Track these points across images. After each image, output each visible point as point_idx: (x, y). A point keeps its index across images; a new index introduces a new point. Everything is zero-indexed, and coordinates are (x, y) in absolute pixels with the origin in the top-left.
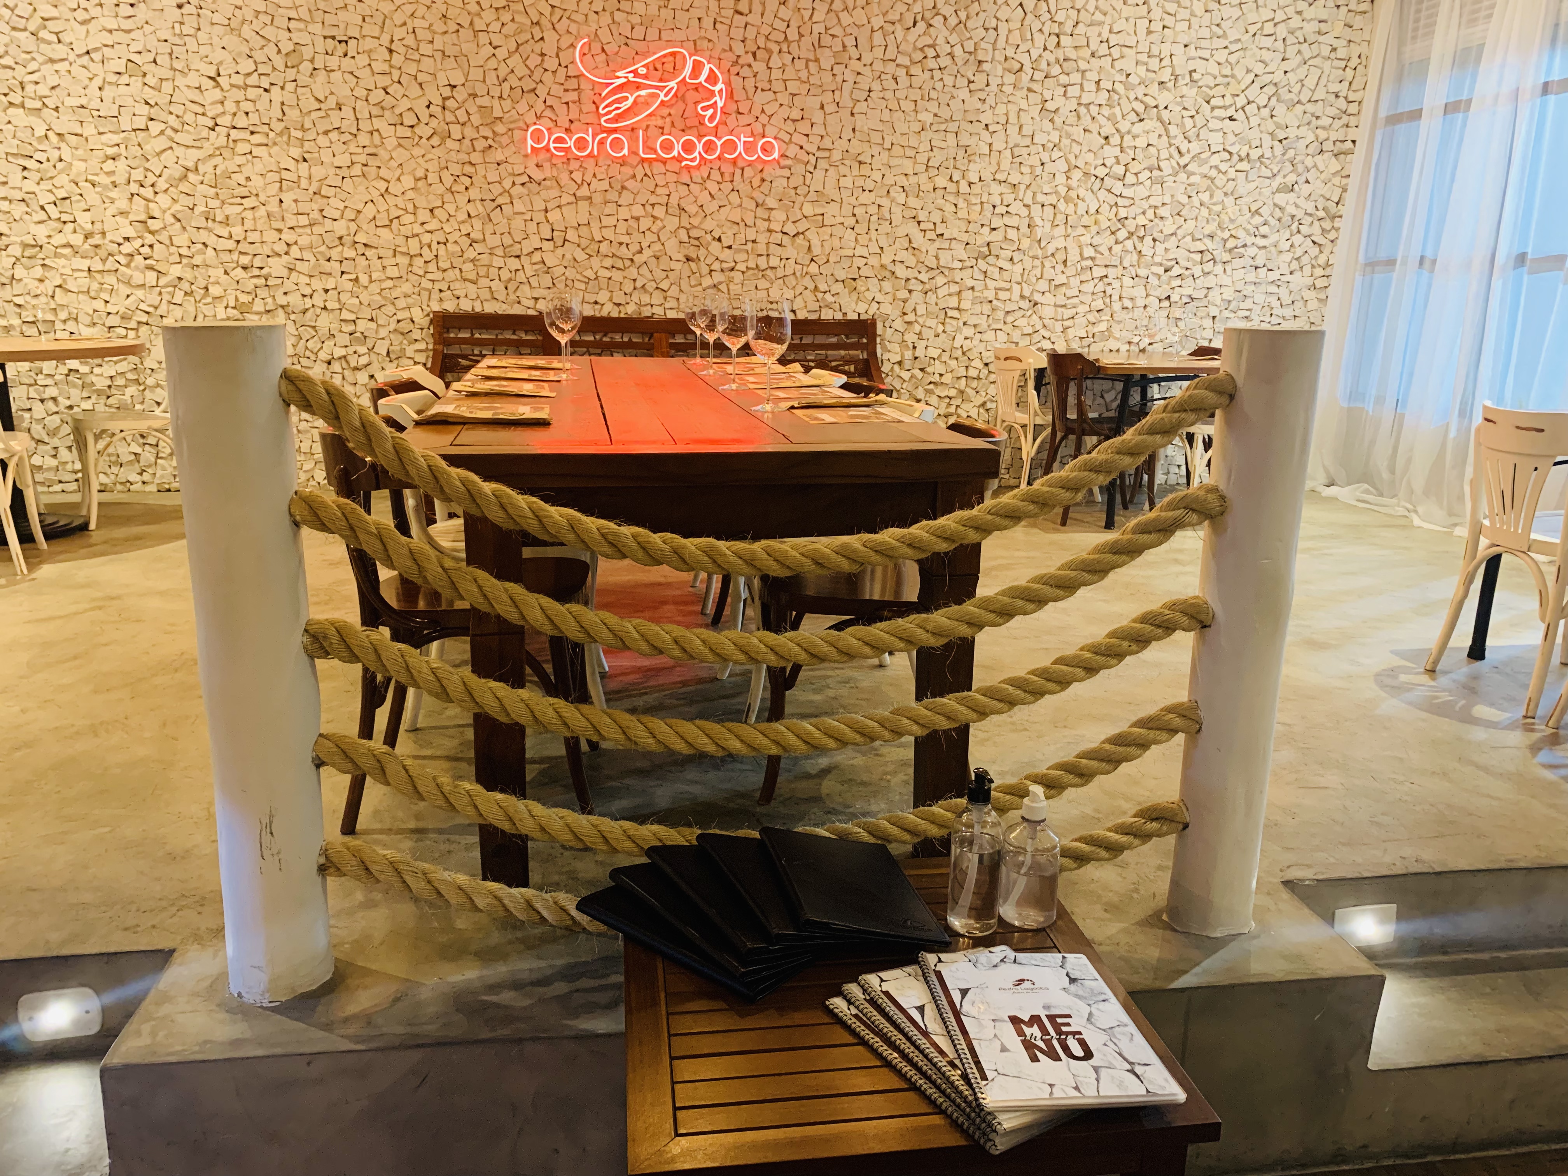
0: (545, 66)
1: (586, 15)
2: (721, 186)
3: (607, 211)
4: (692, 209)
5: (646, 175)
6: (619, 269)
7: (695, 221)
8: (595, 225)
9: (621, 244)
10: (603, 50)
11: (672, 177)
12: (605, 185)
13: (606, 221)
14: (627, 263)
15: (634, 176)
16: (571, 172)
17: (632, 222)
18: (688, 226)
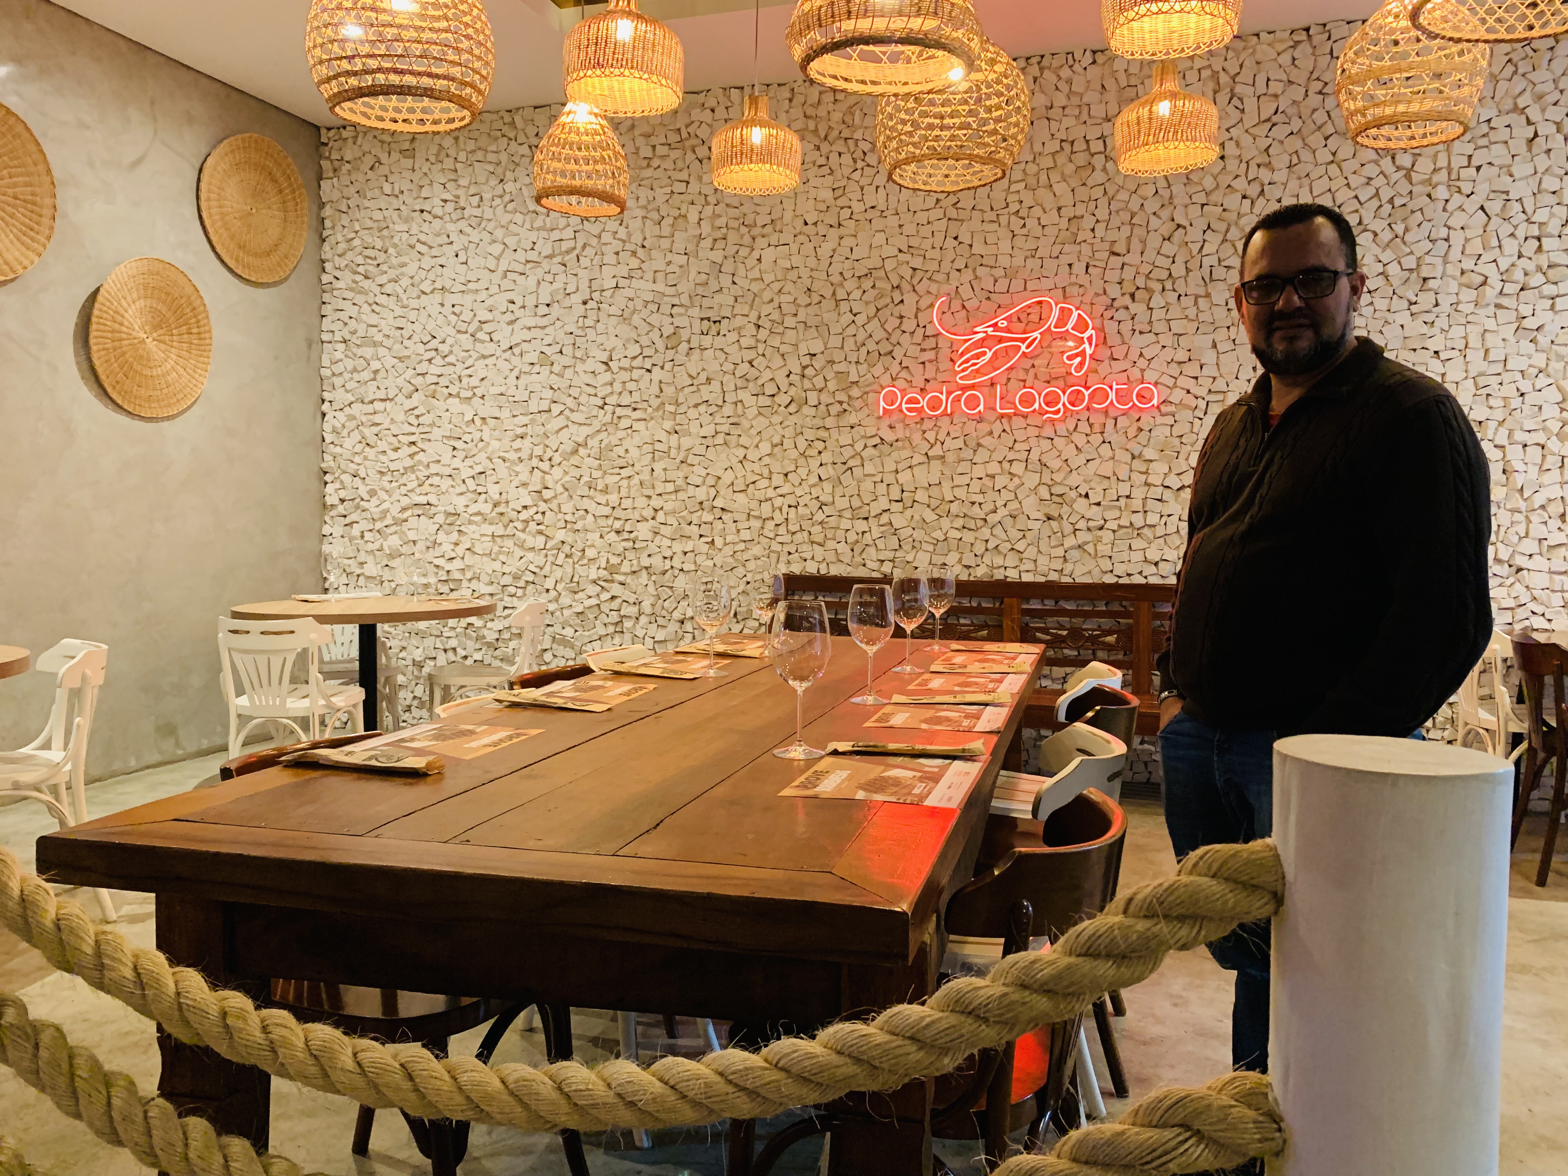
0: (903, 328)
1: (948, 274)
2: (1090, 438)
3: (959, 470)
4: (1055, 464)
5: (1004, 431)
6: (970, 529)
7: (1058, 477)
8: (947, 485)
9: (973, 503)
10: (964, 307)
11: (1032, 432)
12: (959, 443)
13: (958, 480)
14: (980, 523)
15: (991, 433)
16: (924, 432)
17: (987, 482)
18: (1050, 483)
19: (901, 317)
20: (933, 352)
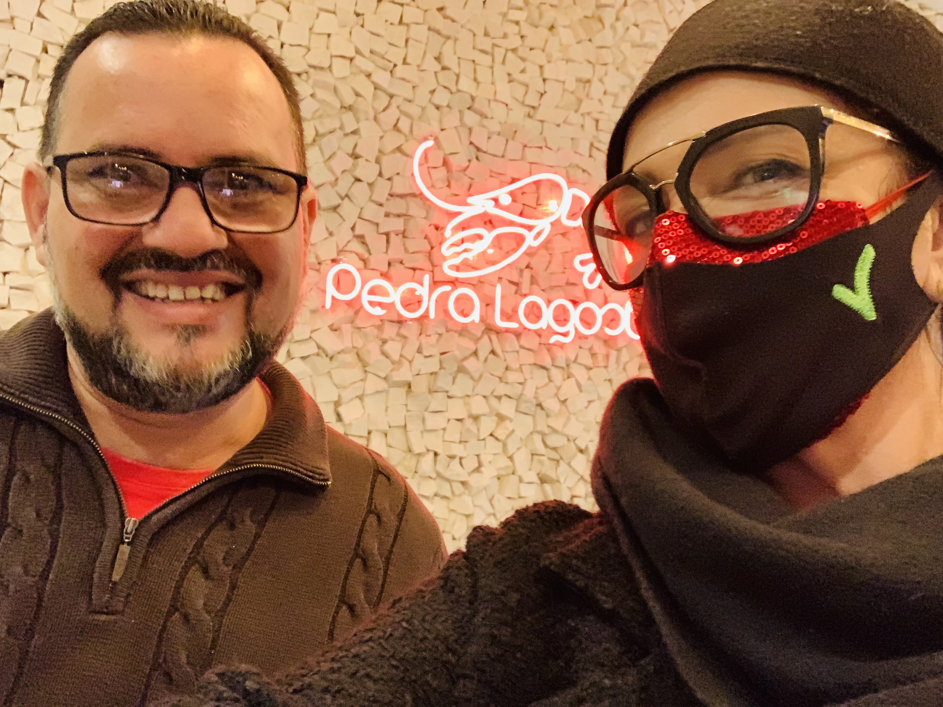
8: (414, 429)
9: (452, 457)
12: (433, 365)
13: (433, 421)
14: (458, 488)
15: (475, 353)
16: (384, 342)
17: (469, 423)
19: (356, 156)
20: (401, 220)
